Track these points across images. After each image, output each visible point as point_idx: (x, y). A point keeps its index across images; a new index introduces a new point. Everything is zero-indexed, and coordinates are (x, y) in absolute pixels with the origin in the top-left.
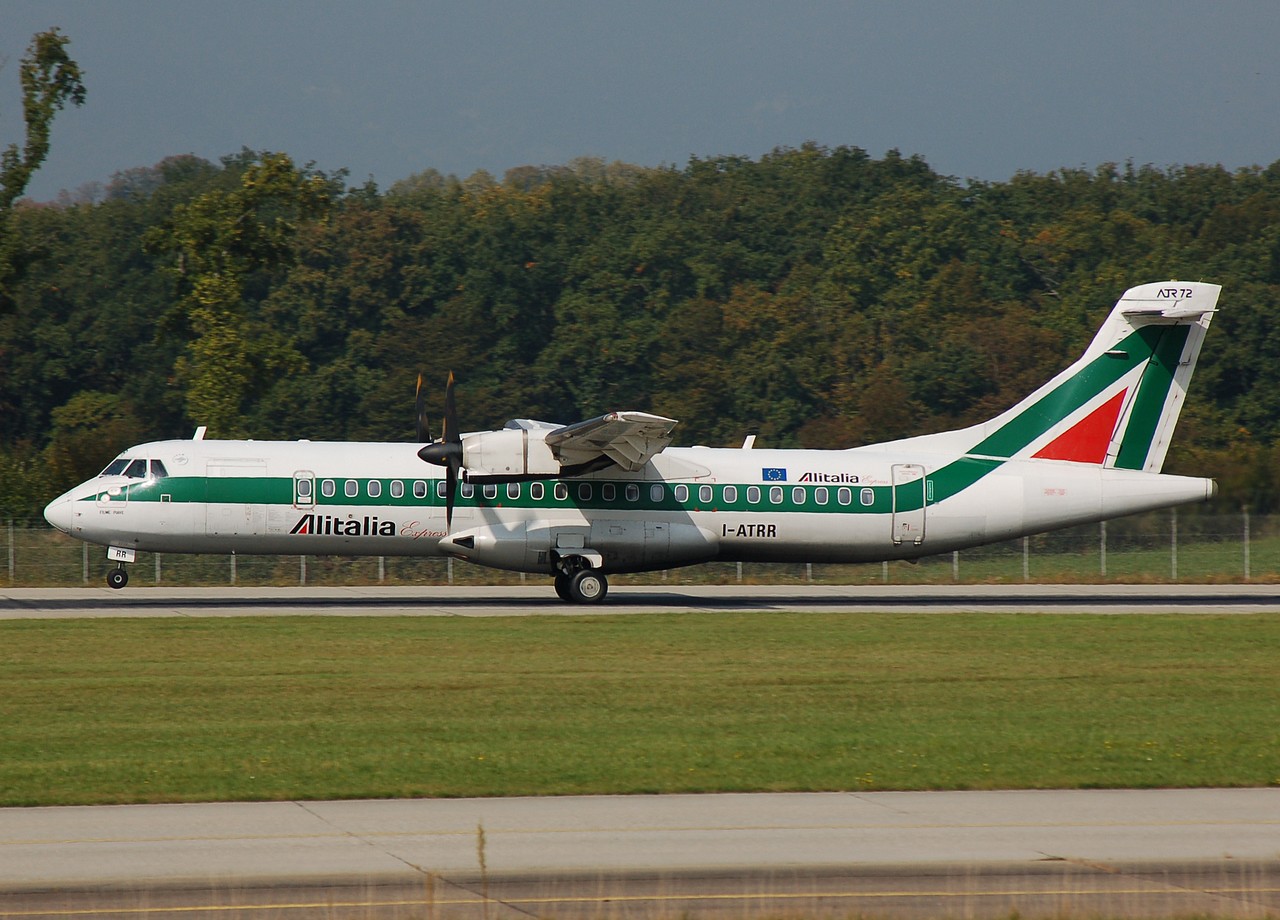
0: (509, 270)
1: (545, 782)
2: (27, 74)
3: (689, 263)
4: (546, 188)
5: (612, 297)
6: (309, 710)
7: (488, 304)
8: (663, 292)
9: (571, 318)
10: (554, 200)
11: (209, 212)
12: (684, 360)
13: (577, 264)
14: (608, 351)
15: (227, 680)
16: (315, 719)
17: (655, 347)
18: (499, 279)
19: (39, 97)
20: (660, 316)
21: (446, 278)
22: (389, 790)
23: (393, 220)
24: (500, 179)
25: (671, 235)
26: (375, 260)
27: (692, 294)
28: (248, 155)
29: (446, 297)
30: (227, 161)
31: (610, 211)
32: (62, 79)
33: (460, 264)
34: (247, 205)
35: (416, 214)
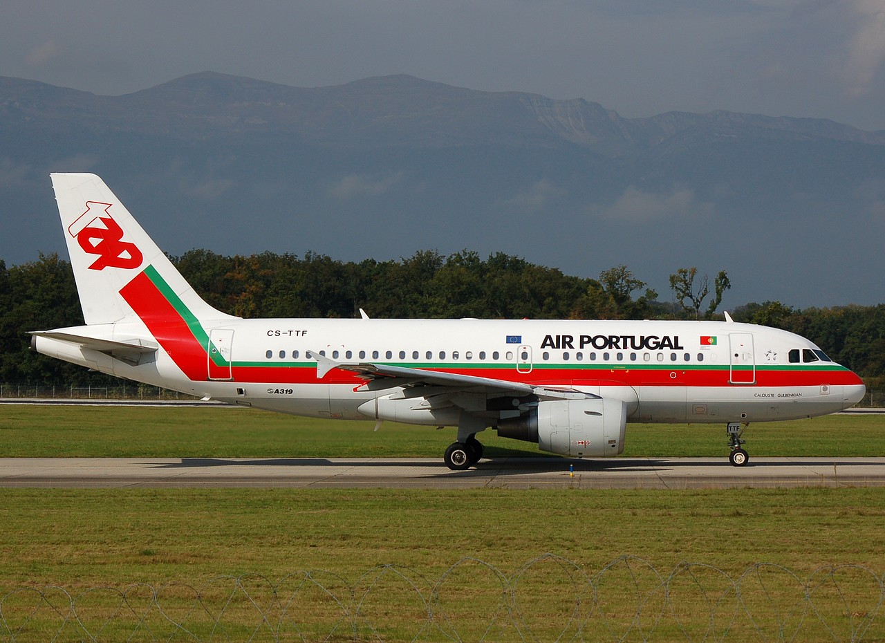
0: (833, 331)
1: (847, 454)
2: (717, 281)
3: (878, 330)
4: (842, 311)
5: (858, 338)
6: (787, 436)
7: (827, 339)
8: (871, 337)
9: (848, 343)
10: (844, 314)
11: (760, 315)
12: (876, 353)
13: (850, 329)
14: (857, 351)
15: (766, 429)
16: (789, 438)
17: (869, 350)
18: (830, 333)
19: (720, 287)
20: (870, 342)
21: (817, 333)
22: (809, 455)
23: (804, 318)
24: (830, 309)
25: (873, 323)
26: (800, 328)
27: (878, 337)
28: (769, 302)
29: (817, 337)
30: (763, 304)
31: (858, 317)
32: (725, 283)
33: (820, 329)
34: (769, 314)
35: (811, 317)
